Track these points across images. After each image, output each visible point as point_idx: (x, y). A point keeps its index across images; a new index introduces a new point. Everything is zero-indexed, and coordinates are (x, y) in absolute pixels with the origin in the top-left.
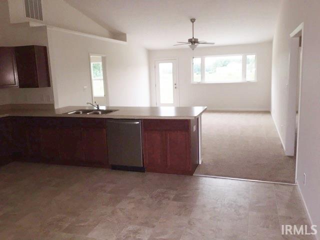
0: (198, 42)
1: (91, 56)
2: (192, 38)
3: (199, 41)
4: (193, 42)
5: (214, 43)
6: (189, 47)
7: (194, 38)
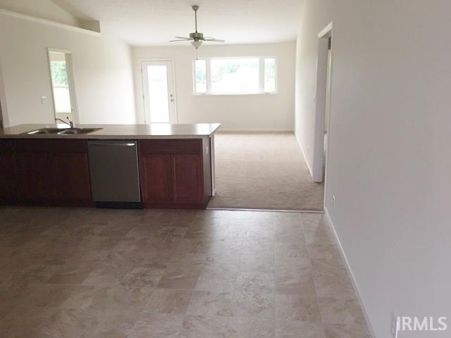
0: (203, 39)
1: (50, 52)
2: (195, 32)
3: (204, 36)
4: (196, 37)
5: (224, 41)
6: (191, 44)
7: (198, 32)
